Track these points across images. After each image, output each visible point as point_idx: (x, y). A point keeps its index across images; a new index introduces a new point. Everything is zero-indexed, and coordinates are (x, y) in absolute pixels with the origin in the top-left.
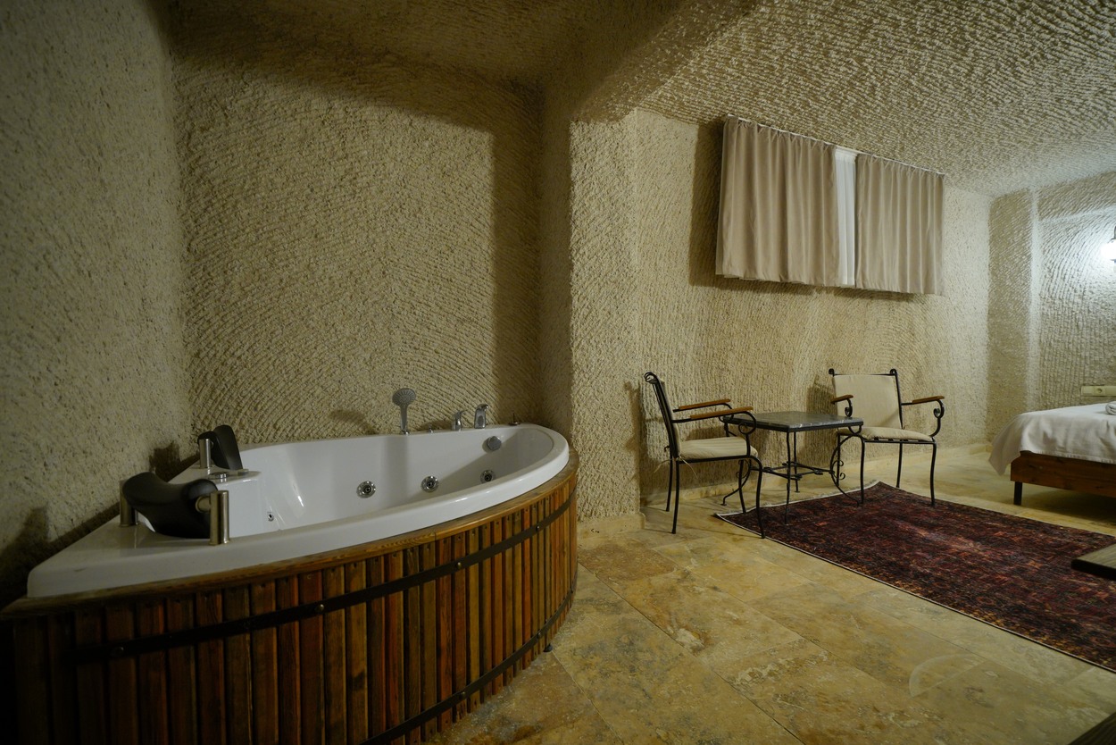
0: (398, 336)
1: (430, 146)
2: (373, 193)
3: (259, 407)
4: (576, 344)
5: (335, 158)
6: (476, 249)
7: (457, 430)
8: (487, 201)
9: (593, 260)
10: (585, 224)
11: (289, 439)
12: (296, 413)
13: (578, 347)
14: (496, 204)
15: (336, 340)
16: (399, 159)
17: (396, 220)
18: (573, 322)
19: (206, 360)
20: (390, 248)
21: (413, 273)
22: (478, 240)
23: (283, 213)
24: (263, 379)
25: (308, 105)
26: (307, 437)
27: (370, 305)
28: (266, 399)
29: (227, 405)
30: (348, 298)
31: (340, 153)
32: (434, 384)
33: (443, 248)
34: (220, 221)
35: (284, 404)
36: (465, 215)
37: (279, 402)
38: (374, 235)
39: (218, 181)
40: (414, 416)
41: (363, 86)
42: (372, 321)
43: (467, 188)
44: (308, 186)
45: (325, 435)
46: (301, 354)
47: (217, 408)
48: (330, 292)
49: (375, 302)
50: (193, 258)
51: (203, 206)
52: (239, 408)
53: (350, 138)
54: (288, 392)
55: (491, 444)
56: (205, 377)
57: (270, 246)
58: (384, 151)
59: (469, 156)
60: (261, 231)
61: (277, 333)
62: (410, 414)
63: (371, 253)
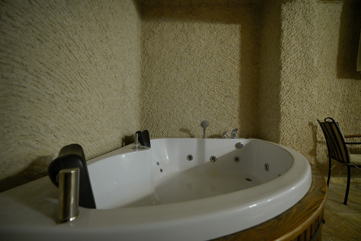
0: (202, 103)
1: (216, 33)
2: (196, 52)
3: (158, 126)
4: (283, 103)
5: (184, 42)
6: (233, 69)
7: (224, 138)
8: (238, 50)
9: (293, 64)
10: (289, 48)
11: (167, 137)
12: (169, 128)
13: (284, 104)
14: (241, 51)
15: (182, 104)
16: (205, 39)
17: (204, 61)
18: (281, 93)
19: (145, 110)
20: (201, 71)
21: (209, 80)
22: (234, 66)
23: (168, 62)
24: (160, 117)
25: (177, 26)
26: (172, 137)
27: (194, 92)
28: (161, 123)
29: (150, 125)
30: (187, 90)
31: (186, 40)
32: (215, 121)
33: (220, 70)
34: (151, 67)
35: (165, 125)
36: (229, 57)
37: (164, 124)
38: (196, 67)
39: (151, 54)
40: (208, 133)
41: (194, 17)
42: (194, 97)
43: (230, 47)
44: (176, 53)
45: (177, 137)
46: (171, 108)
47: (147, 125)
48: (181, 88)
49: (195, 91)
50: (143, 79)
51: (146, 63)
52: (153, 126)
53: (189, 35)
54: (167, 121)
55: (238, 146)
56: (144, 115)
57: (164, 73)
58: (200, 37)
59: (231, 34)
60: (161, 69)
61: (164, 101)
62: (206, 131)
63: (195, 73)
